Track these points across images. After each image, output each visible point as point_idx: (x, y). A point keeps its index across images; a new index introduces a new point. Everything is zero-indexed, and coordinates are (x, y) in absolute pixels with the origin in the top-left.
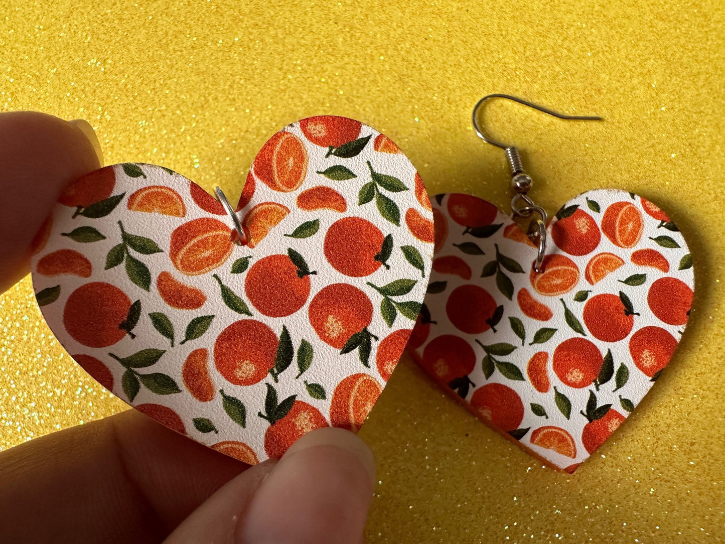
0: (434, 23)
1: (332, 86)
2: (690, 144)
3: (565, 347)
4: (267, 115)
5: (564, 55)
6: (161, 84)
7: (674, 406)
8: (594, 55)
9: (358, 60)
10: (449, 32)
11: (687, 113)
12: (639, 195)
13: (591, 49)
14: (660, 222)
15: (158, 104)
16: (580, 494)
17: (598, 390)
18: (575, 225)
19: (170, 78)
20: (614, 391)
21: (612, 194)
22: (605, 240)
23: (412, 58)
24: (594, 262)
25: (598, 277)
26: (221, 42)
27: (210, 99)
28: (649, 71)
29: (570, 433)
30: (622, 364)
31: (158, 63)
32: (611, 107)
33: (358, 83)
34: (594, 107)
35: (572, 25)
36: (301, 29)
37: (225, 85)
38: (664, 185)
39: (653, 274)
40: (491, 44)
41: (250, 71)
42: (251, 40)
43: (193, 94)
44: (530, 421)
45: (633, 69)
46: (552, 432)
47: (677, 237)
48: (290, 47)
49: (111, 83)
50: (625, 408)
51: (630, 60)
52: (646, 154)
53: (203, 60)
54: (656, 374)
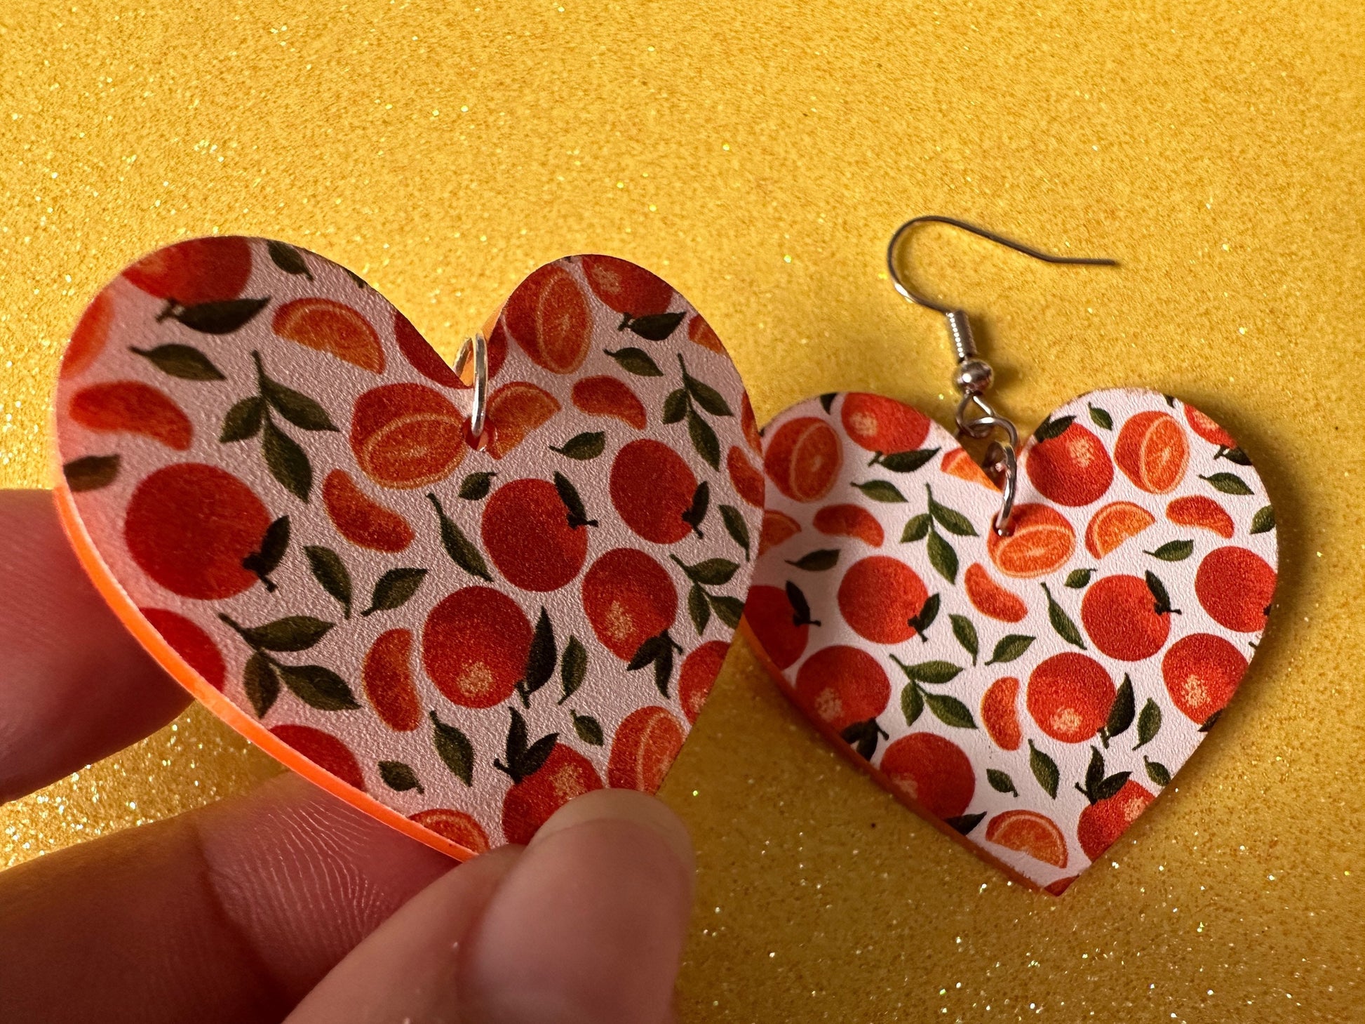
0: (821, 86)
1: (635, 196)
2: (1272, 311)
3: (1050, 670)
4: (519, 247)
5: (1051, 148)
6: (327, 188)
7: (1240, 776)
8: (1105, 149)
9: (682, 150)
10: (846, 102)
11: (1267, 255)
12: (1181, 399)
13: (1100, 139)
14: (1218, 447)
15: (320, 222)
16: (1074, 933)
17: (1106, 746)
18: (1069, 452)
19: (343, 178)
20: (1134, 749)
21: (1133, 396)
22: (1120, 479)
23: (780, 150)
24: (1101, 517)
25: (1109, 546)
26: (436, 113)
27: (416, 216)
28: (1201, 179)
29: (1057, 822)
30: (1149, 700)
31: (323, 150)
32: (1133, 242)
33: (682, 192)
34: (1102, 242)
35: (1066, 96)
36: (581, 93)
37: (442, 191)
38: (1225, 383)
39: (1206, 541)
40: (922, 127)
41: (489, 167)
42: (491, 112)
43: (386, 206)
44: (986, 800)
45: (1174, 176)
46: (1024, 822)
47: (1248, 475)
48: (560, 124)
49: (236, 184)
50: (1154, 779)
51: (1167, 158)
52: (1194, 327)
53: (404, 145)
54: (1210, 719)
